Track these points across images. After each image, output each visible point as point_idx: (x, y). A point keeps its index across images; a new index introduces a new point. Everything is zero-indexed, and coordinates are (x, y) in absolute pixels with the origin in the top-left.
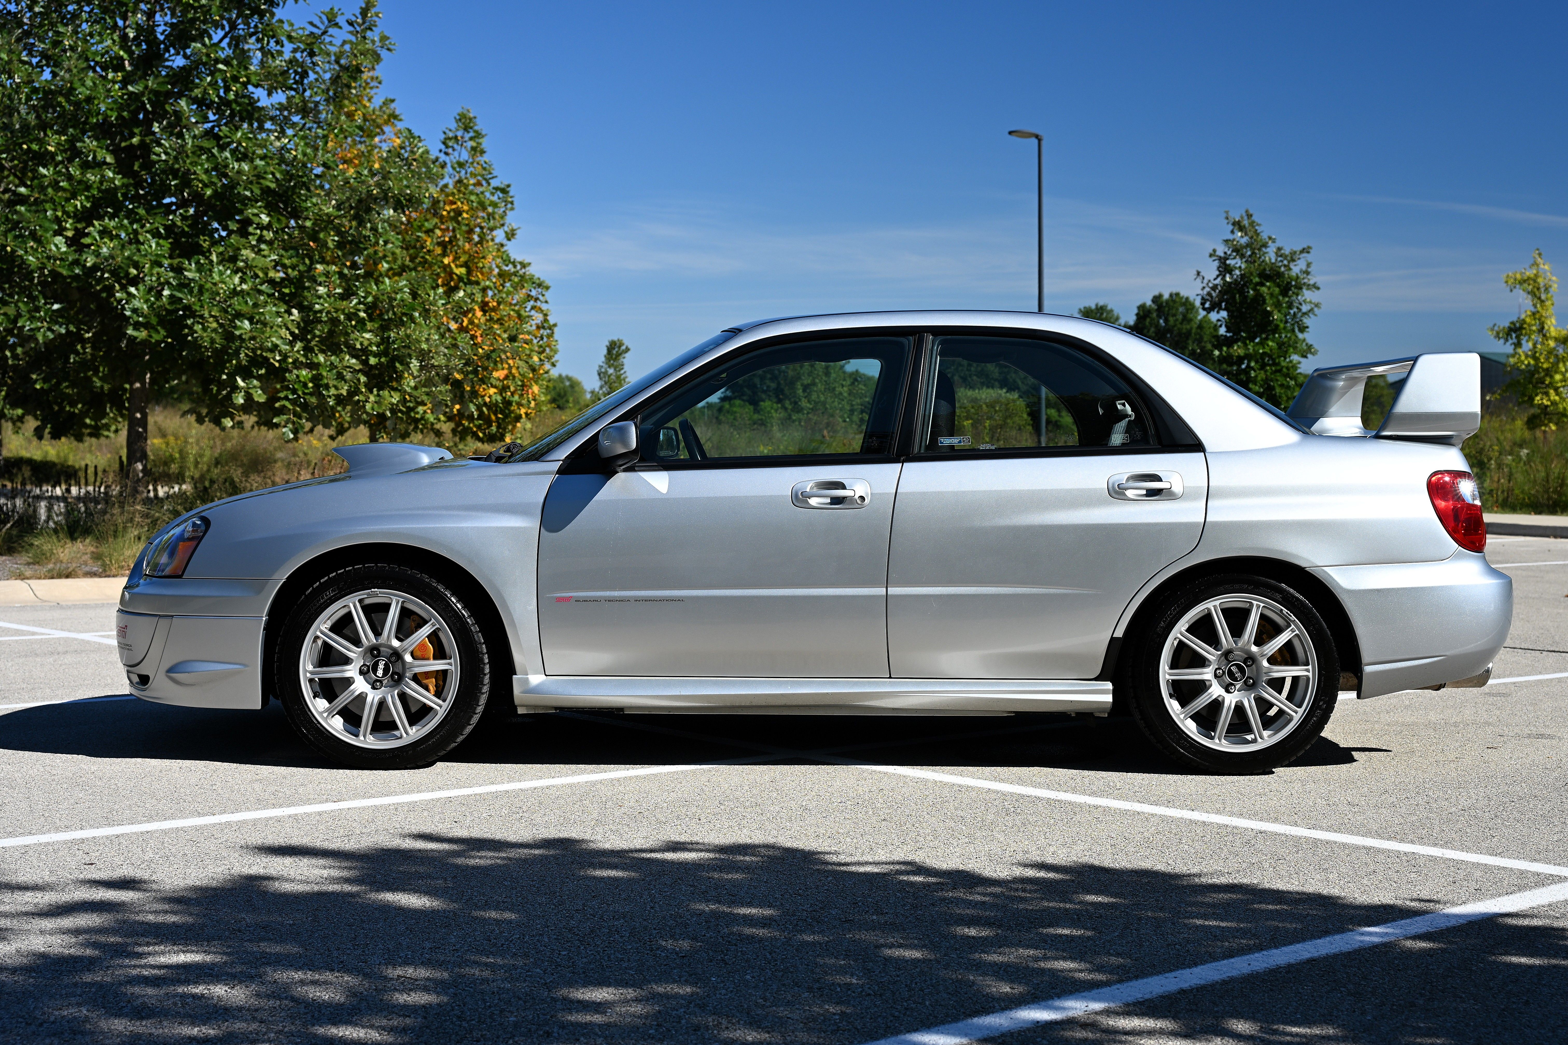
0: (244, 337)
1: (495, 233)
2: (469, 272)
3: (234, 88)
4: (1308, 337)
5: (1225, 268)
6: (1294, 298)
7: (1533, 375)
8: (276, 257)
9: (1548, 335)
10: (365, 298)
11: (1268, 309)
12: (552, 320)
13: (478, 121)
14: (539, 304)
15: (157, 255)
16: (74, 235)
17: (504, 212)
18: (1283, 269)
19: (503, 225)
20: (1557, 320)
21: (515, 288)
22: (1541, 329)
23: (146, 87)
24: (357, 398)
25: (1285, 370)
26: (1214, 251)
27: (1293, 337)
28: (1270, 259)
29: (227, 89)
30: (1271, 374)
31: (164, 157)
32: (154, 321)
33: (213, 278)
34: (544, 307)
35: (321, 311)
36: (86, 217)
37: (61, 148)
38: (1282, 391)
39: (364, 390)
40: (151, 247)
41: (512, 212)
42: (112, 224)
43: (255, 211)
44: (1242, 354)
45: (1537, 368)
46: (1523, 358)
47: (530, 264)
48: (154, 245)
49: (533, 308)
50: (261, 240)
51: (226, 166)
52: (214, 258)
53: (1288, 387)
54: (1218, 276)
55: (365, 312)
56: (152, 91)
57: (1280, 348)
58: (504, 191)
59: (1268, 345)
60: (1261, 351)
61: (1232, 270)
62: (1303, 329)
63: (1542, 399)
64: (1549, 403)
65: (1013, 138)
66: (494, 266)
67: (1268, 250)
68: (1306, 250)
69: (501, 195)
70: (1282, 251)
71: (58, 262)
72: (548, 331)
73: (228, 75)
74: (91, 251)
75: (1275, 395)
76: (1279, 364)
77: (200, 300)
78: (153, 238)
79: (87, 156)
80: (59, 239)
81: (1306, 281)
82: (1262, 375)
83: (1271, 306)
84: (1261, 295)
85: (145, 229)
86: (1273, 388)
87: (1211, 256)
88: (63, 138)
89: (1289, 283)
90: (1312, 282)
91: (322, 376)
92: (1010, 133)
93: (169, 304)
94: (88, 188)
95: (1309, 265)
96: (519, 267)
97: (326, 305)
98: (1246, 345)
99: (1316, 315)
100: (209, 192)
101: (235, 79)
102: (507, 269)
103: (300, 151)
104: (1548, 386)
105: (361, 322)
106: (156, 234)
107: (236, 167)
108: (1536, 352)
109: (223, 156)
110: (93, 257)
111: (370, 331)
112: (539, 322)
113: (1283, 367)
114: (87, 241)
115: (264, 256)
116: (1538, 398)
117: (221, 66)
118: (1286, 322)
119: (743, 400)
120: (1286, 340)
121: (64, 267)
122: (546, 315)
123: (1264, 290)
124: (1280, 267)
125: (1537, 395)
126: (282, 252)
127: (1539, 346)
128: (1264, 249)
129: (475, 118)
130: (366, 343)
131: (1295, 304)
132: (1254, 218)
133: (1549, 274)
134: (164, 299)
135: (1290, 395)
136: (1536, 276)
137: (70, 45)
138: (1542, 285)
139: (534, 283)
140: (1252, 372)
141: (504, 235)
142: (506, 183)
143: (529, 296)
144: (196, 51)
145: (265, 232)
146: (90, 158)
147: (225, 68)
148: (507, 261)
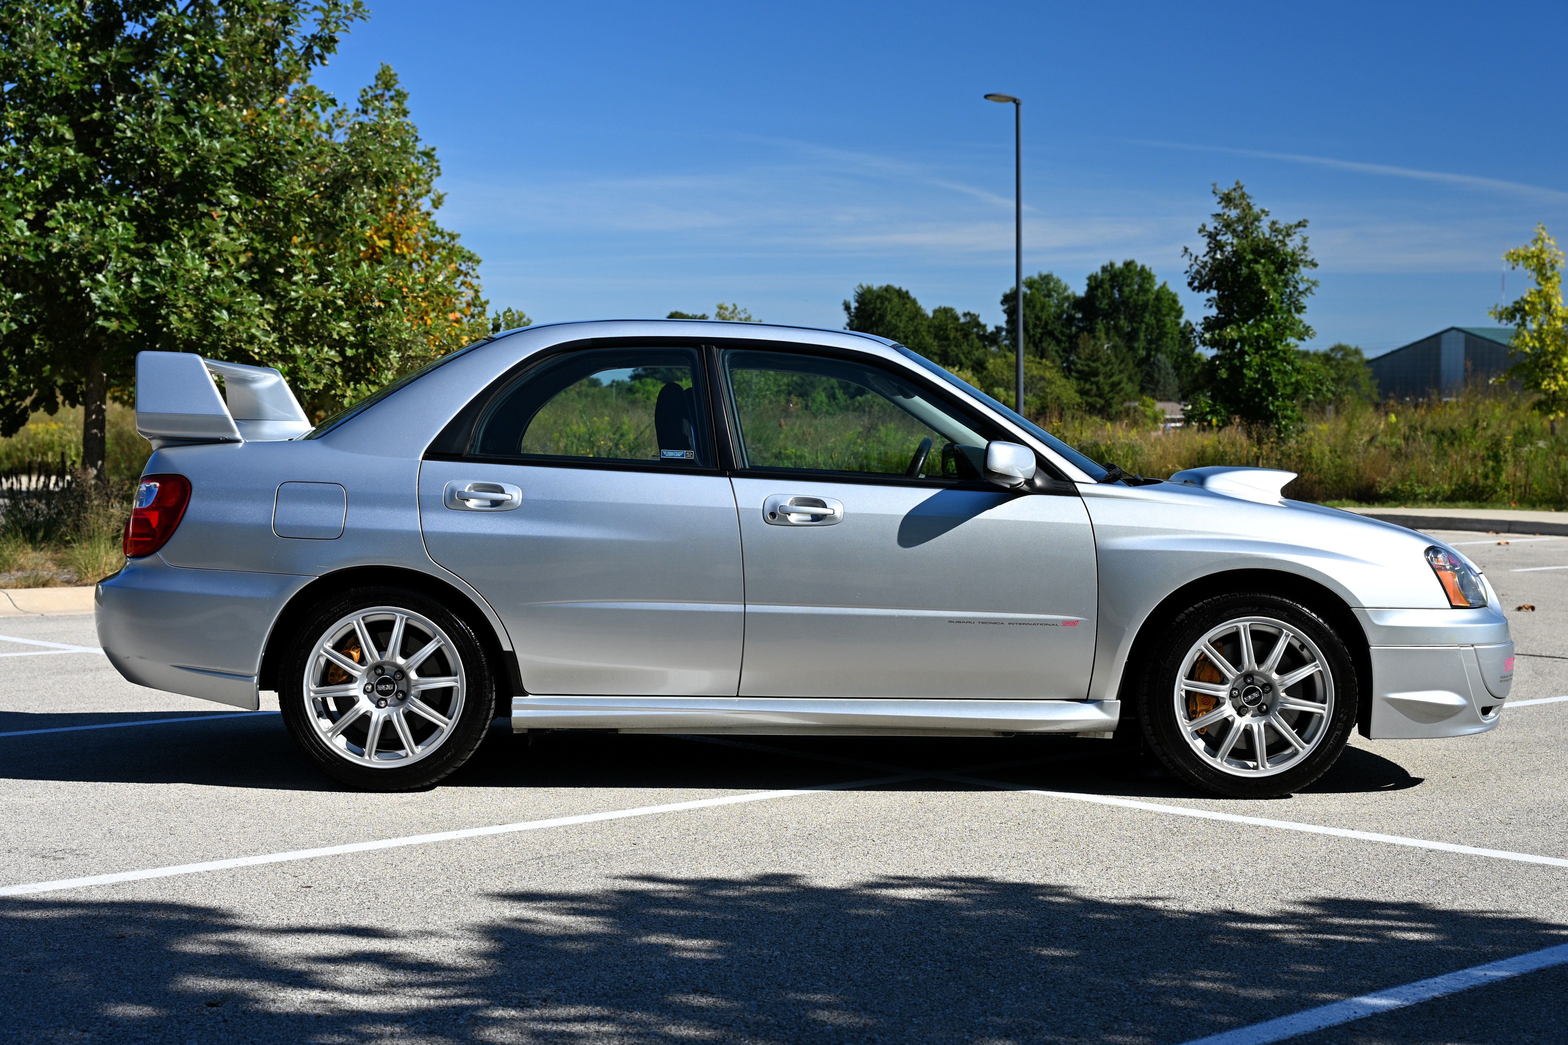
0: (222, 328)
1: (420, 201)
2: (394, 245)
3: (202, 60)
4: (1305, 318)
5: (1216, 245)
6: (1290, 275)
7: (1540, 357)
8: (246, 240)
9: (1555, 315)
10: (342, 284)
11: (1264, 288)
12: (483, 297)
13: (399, 78)
14: (469, 279)
15: (124, 239)
16: (35, 218)
17: (430, 177)
18: (1277, 244)
19: (428, 192)
20: (1563, 299)
21: (443, 262)
22: (1548, 309)
23: (109, 58)
24: (333, 392)
25: (1281, 354)
26: (1204, 226)
27: (1290, 319)
28: (1264, 234)
29: (194, 62)
30: (1267, 358)
31: (129, 134)
32: (125, 310)
33: (186, 265)
34: (475, 282)
35: (297, 299)
36: (47, 198)
37: (20, 124)
38: (1279, 377)
39: (340, 384)
40: (117, 230)
41: (438, 178)
42: (77, 206)
43: (226, 191)
44: (1236, 337)
45: (1543, 352)
46: (1528, 339)
47: (459, 235)
48: (120, 229)
49: (463, 283)
50: (229, 221)
51: (195, 144)
52: (186, 242)
53: (1285, 373)
54: (1208, 253)
55: (342, 299)
56: (116, 62)
57: (1275, 330)
58: (427, 154)
59: (1263, 327)
60: (1255, 334)
61: (1223, 247)
62: (1300, 309)
63: (1549, 384)
64: (1557, 388)
65: (990, 102)
66: (420, 237)
67: (1261, 224)
68: (1300, 224)
69: (425, 159)
70: (1277, 226)
71: (22, 247)
72: (480, 309)
73: (197, 46)
74: (57, 236)
75: (1271, 381)
76: (1275, 347)
77: (173, 288)
78: (119, 221)
79: (48, 133)
80: (21, 223)
81: (1303, 257)
82: (1257, 360)
83: (1267, 285)
84: (1256, 274)
85: (110, 211)
86: (1269, 374)
87: (1200, 231)
88: (22, 113)
89: (1284, 260)
90: (1309, 259)
91: (300, 369)
92: (986, 97)
93: (141, 293)
94: (49, 168)
95: (1305, 240)
96: (447, 239)
97: (301, 292)
98: (1239, 327)
99: (1313, 294)
100: (178, 171)
101: (203, 50)
102: (434, 239)
103: (272, 127)
104: (1555, 371)
105: (338, 310)
106: (121, 217)
107: (206, 144)
108: (1542, 334)
109: (192, 133)
110: (59, 242)
111: (346, 320)
112: (469, 299)
113: (1279, 351)
114: (51, 224)
115: (233, 239)
116: (1545, 383)
117: (188, 37)
118: (1282, 302)
119: (655, 378)
120: (1282, 321)
121: (29, 252)
122: (476, 291)
123: (1258, 267)
124: (1274, 243)
125: (1543, 379)
126: (251, 234)
127: (1545, 327)
128: (1256, 223)
129: (396, 75)
130: (343, 333)
131: (1292, 283)
132: (1244, 190)
133: (1554, 249)
134: (135, 287)
135: (1287, 381)
136: (1542, 251)
137: (27, 14)
138: (1547, 261)
139: (463, 257)
140: (1246, 356)
141: (430, 203)
142: (431, 146)
143: (458, 270)
144: (162, 20)
145: (233, 214)
146: (51, 135)
147: (193, 39)
148: (435, 231)
